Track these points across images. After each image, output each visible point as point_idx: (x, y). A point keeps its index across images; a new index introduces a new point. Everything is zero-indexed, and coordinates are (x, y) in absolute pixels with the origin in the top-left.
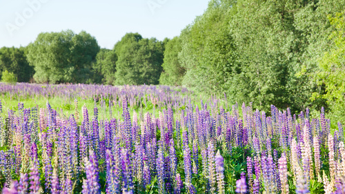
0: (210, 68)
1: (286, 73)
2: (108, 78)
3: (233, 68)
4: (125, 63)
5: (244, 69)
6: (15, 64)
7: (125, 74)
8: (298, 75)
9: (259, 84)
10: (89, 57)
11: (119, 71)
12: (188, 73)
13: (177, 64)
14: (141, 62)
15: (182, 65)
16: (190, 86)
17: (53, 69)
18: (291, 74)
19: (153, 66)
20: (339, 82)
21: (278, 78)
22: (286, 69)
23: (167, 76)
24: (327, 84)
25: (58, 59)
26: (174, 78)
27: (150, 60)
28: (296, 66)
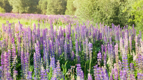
0: (87, 8)
1: (118, 10)
2: (44, 12)
3: (96, 8)
4: (50, 5)
5: (101, 8)
6: (4, 5)
7: (51, 10)
8: (123, 11)
9: (107, 15)
10: (36, 3)
11: (48, 9)
12: (77, 10)
13: (73, 6)
14: (57, 5)
15: (75, 7)
16: (78, 15)
17: (20, 7)
18: (120, 11)
19: (62, 7)
20: (140, 14)
21: (115, 12)
22: (118, 9)
23: (68, 11)
24: (135, 15)
25: (23, 3)
26: (71, 12)
27: (61, 4)
28: (122, 8)
